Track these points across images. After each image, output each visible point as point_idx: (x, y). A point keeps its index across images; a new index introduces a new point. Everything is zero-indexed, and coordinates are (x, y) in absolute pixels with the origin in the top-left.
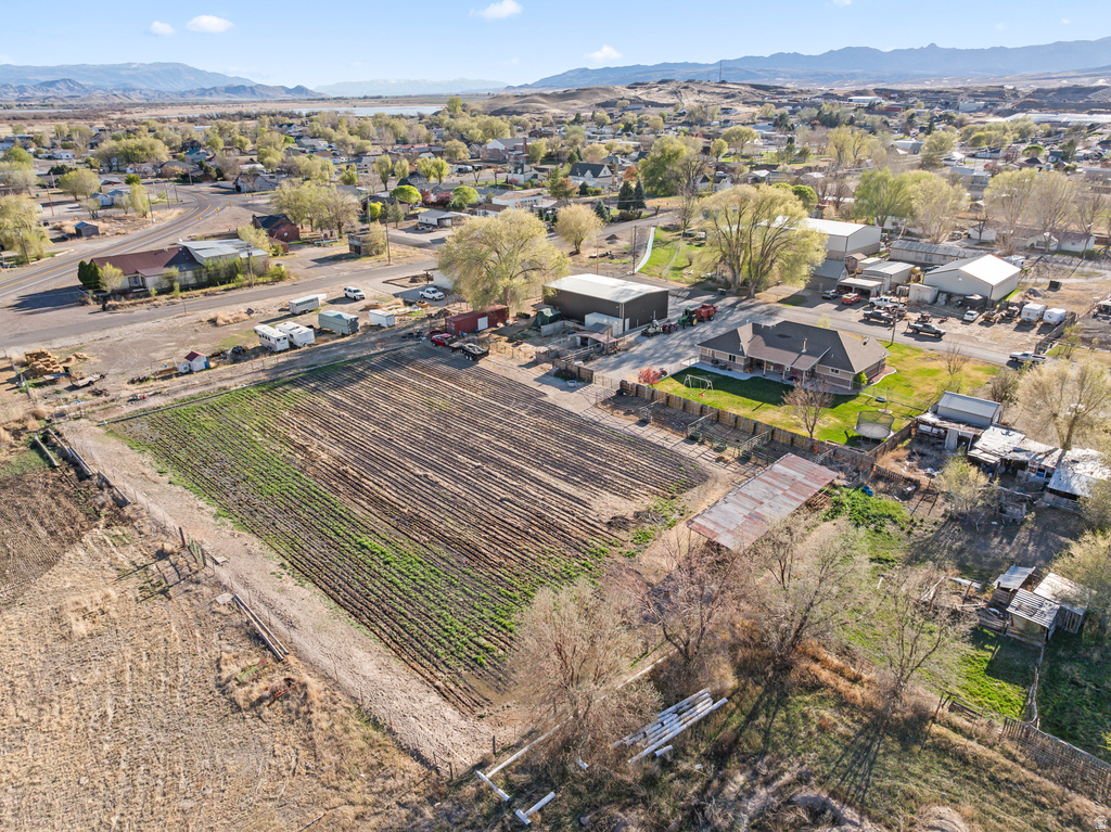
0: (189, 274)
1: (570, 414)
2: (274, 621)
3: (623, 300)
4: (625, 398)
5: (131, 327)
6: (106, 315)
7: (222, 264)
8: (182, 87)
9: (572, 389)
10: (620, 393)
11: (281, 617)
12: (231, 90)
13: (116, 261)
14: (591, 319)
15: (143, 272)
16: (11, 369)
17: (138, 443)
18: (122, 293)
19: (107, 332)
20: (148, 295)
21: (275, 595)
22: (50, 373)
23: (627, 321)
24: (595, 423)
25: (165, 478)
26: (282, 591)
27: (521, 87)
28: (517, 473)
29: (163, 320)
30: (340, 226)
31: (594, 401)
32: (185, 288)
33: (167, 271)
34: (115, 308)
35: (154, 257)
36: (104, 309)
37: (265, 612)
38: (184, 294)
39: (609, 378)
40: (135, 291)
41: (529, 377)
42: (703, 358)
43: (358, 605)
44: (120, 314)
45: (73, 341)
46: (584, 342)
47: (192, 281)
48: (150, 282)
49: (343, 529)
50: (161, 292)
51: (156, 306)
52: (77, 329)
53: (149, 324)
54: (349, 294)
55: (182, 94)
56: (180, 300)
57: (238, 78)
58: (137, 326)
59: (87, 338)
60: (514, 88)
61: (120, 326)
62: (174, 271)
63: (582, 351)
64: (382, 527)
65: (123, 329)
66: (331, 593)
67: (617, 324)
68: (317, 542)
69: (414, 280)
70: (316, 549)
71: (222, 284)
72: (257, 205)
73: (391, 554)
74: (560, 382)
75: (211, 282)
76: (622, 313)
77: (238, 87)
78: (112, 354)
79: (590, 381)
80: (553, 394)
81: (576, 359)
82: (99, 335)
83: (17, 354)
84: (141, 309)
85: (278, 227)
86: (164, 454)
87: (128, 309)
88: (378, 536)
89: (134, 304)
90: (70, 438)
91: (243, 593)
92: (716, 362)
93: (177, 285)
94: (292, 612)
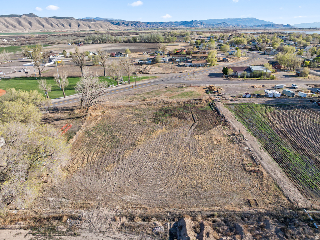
0: (249, 74)
2: (257, 157)
5: (232, 84)
6: (227, 81)
7: (258, 72)
8: (253, 24)
11: (260, 157)
12: (266, 25)
15: (238, 71)
16: (206, 88)
17: (231, 110)
18: (232, 76)
19: (227, 85)
20: (238, 77)
21: (259, 152)
22: (214, 91)
25: (237, 119)
26: (261, 151)
29: (240, 84)
30: (294, 67)
32: (247, 77)
33: (244, 72)
34: (229, 79)
35: (241, 68)
36: (227, 79)
37: (256, 154)
38: (246, 79)
40: (235, 76)
43: (279, 162)
44: (230, 81)
45: (219, 85)
47: (249, 76)
48: (239, 74)
49: (279, 143)
50: (241, 77)
51: (239, 81)
52: (220, 83)
53: (237, 84)
54: (293, 86)
55: (252, 27)
56: (245, 80)
57: (269, 22)
58: (234, 84)
59: (222, 85)
61: (230, 84)
62: (246, 72)
64: (290, 147)
65: (231, 84)
66: (273, 157)
68: (271, 144)
69: (315, 86)
70: (271, 145)
71: (256, 78)
72: (269, 58)
73: (291, 153)
75: (254, 77)
77: (269, 25)
78: (227, 90)
82: (225, 85)
83: (208, 85)
84: (235, 81)
85: (275, 65)
86: (237, 114)
87: (232, 80)
88: (289, 148)
89: (234, 79)
90: (217, 106)
91: (251, 149)
93: (245, 76)
94: (262, 157)
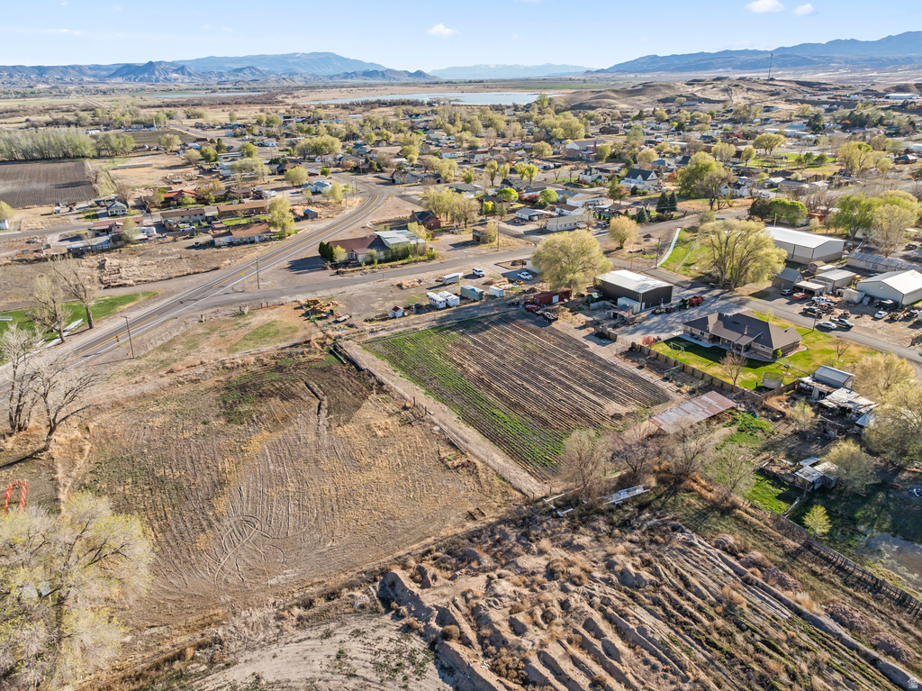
0: (382, 253)
1: (600, 359)
2: (459, 439)
3: (642, 292)
4: (633, 352)
5: (355, 286)
6: (339, 277)
7: (400, 248)
9: (604, 345)
10: (631, 349)
13: (343, 243)
14: (621, 301)
15: (356, 251)
16: (302, 308)
17: (379, 355)
19: (343, 289)
20: (360, 265)
22: (323, 312)
23: (644, 304)
24: (614, 365)
25: (398, 374)
26: (460, 428)
27: (598, 71)
28: (569, 388)
29: (371, 283)
31: (615, 353)
32: (380, 262)
33: (370, 251)
35: (360, 242)
36: (337, 273)
38: (380, 266)
39: (626, 339)
40: (353, 263)
41: (580, 335)
42: (685, 331)
43: (494, 438)
44: (346, 277)
46: (615, 316)
47: (383, 258)
48: (360, 258)
50: (367, 264)
51: (365, 273)
52: (327, 286)
53: (364, 285)
54: (475, 272)
56: (377, 269)
58: (358, 286)
59: (333, 292)
60: (592, 72)
61: (348, 285)
62: (374, 251)
63: (613, 322)
65: (351, 287)
66: (482, 432)
67: (637, 306)
69: (514, 264)
71: (400, 259)
73: (507, 419)
74: (597, 339)
75: (394, 259)
76: (641, 299)
77: (373, 71)
78: (350, 303)
79: (615, 341)
80: (592, 347)
81: (609, 326)
82: (339, 290)
83: (302, 299)
84: (358, 274)
85: (427, 220)
86: (394, 362)
87: (350, 274)
89: (353, 271)
90: (348, 350)
91: (444, 427)
92: (693, 335)
93: (376, 261)
94: (466, 436)
